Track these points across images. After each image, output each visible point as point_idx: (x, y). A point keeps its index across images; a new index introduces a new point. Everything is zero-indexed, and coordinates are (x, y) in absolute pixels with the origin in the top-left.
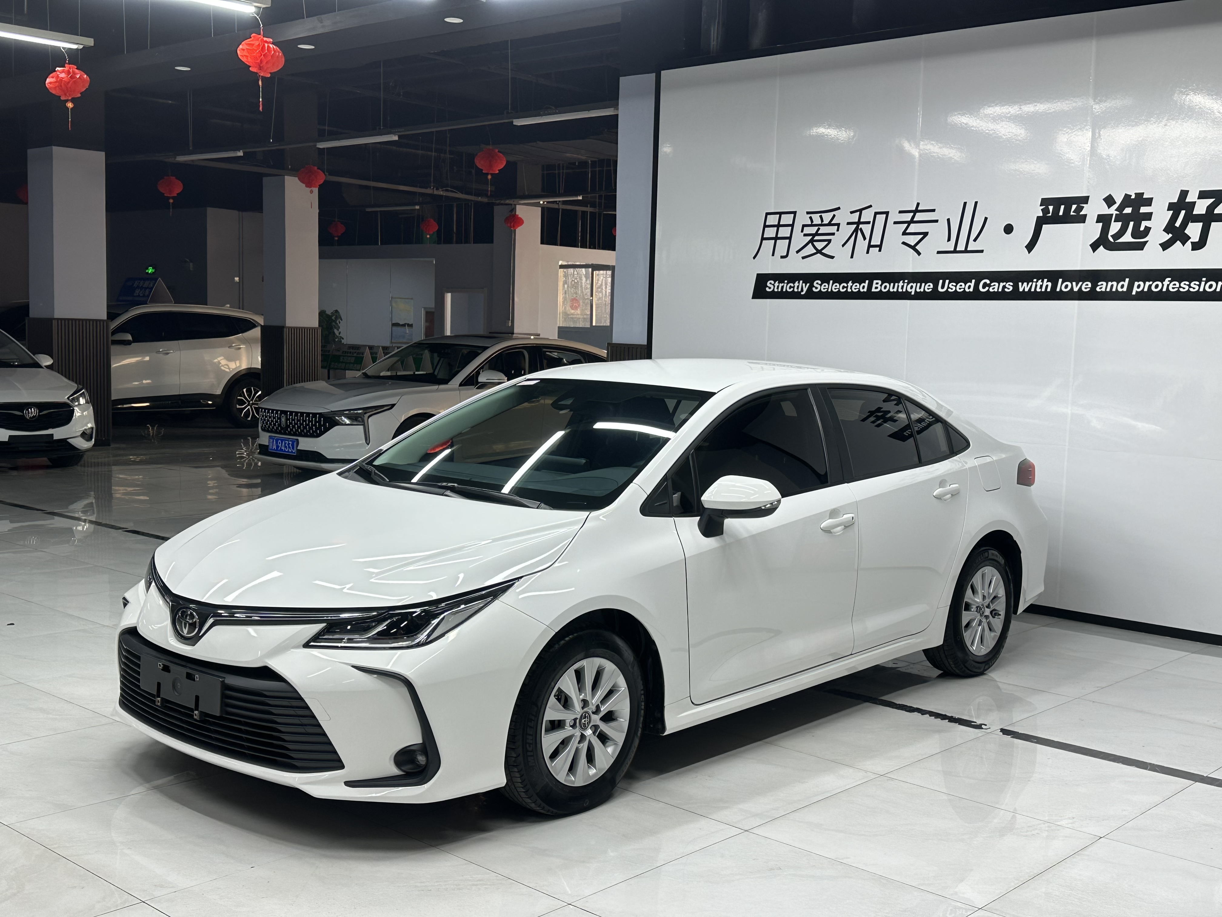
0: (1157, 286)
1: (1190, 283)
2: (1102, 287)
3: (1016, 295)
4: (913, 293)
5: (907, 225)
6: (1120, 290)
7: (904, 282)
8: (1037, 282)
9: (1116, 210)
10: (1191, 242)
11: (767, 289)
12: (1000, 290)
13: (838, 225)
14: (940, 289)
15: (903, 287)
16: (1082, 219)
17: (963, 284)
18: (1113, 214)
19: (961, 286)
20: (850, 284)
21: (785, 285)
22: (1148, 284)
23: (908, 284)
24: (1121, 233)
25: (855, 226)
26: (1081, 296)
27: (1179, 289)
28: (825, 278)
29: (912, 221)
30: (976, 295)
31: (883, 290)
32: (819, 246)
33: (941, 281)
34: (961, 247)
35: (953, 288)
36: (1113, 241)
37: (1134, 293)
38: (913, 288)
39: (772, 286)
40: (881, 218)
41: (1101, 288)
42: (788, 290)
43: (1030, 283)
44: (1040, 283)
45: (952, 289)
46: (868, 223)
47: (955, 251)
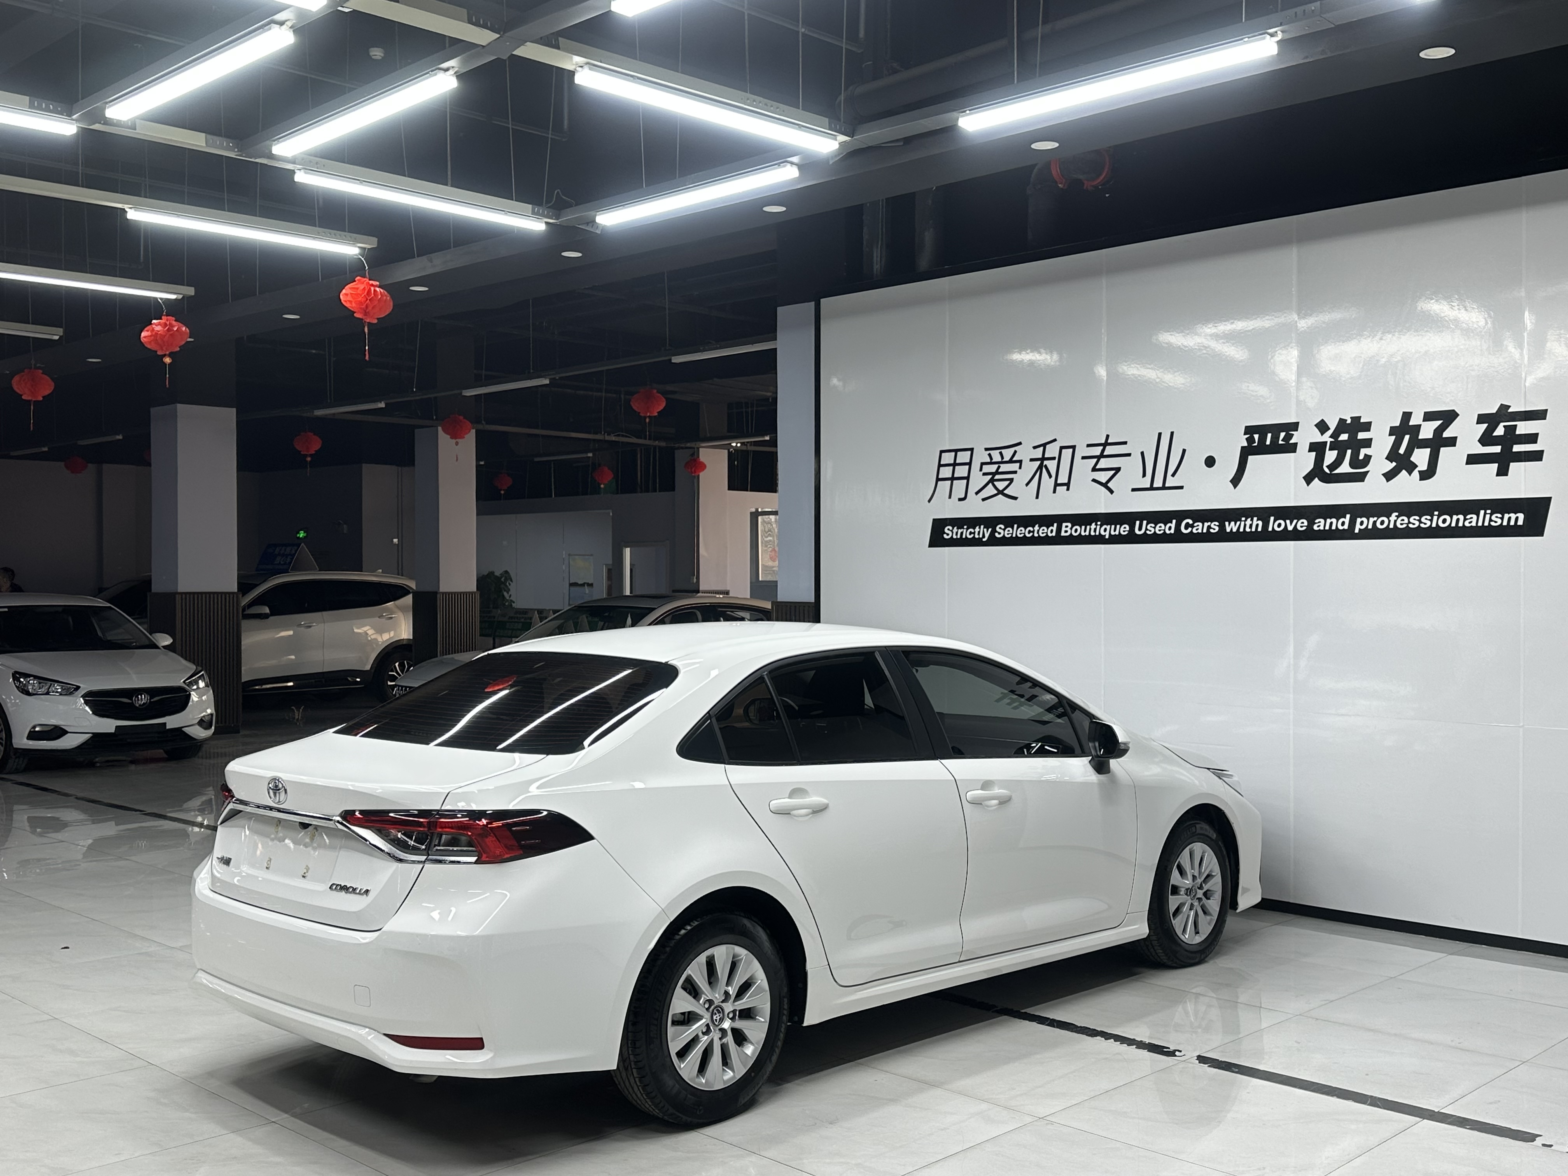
0: (1382, 523)
1: (1420, 518)
2: (1320, 524)
3: (1223, 537)
4: (1107, 537)
5: (1096, 460)
6: (1340, 527)
7: (1096, 525)
8: (1245, 521)
9: (1331, 437)
10: (1419, 471)
11: (945, 536)
12: (1205, 531)
13: (1020, 462)
14: (1137, 532)
15: (1095, 530)
16: (1292, 448)
17: (1162, 525)
18: (1327, 442)
19: (1160, 527)
20: (1037, 528)
21: (965, 530)
22: (1372, 520)
23: (1101, 526)
24: (1338, 463)
25: (1039, 462)
26: (1296, 536)
27: (1408, 526)
28: (1009, 521)
29: (1102, 456)
30: (1178, 538)
31: (1075, 534)
32: (1001, 485)
33: (1138, 523)
34: (1158, 483)
35: (1151, 529)
36: (1328, 472)
37: (1357, 531)
38: (1106, 531)
39: (949, 532)
40: (1067, 453)
41: (1319, 526)
42: (969, 537)
43: (1238, 523)
44: (1249, 522)
45: (1150, 531)
46: (1054, 458)
47: (1152, 488)
